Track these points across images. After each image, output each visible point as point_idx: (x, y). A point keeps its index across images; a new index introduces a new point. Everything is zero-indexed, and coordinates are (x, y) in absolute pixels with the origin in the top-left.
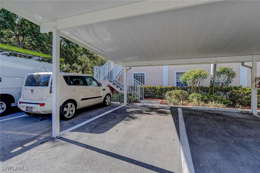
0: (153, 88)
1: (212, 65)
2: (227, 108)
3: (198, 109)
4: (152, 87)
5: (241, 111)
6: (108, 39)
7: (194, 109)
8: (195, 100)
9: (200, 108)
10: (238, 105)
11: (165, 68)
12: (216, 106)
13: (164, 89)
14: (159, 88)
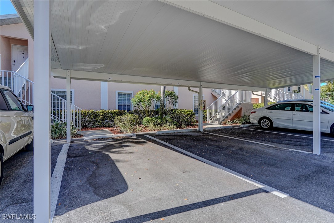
0: (93, 113)
1: (162, 87)
2: (179, 129)
3: (163, 133)
4: (91, 111)
5: (193, 130)
6: (103, 27)
7: (160, 133)
8: (151, 124)
9: (165, 132)
10: (183, 126)
11: (104, 85)
12: (171, 129)
13: (109, 114)
14: (102, 113)
